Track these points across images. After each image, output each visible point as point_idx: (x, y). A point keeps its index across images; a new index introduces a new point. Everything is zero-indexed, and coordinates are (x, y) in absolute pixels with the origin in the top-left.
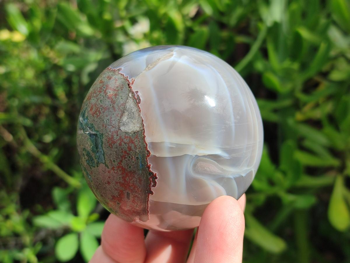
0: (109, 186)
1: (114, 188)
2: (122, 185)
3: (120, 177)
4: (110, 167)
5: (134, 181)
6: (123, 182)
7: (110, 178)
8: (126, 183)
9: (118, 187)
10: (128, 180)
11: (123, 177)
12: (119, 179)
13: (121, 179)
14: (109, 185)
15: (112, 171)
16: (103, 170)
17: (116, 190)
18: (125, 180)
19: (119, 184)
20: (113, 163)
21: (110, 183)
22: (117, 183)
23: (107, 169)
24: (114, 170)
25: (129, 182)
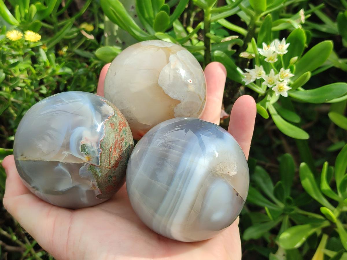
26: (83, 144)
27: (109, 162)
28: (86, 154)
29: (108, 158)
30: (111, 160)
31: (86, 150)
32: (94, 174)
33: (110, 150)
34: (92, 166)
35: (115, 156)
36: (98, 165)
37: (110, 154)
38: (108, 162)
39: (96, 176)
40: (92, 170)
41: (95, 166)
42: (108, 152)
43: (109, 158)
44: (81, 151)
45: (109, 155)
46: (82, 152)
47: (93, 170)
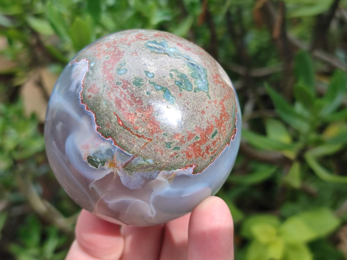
0: (202, 116)
1: (206, 120)
2: (216, 120)
3: (219, 112)
4: (212, 99)
5: (226, 123)
6: (220, 118)
7: (208, 109)
8: (221, 121)
9: (212, 121)
10: (224, 120)
11: (221, 114)
12: (217, 114)
13: (219, 115)
14: (202, 114)
15: (213, 103)
16: (202, 98)
17: (208, 122)
18: (221, 117)
19: (214, 118)
20: (217, 97)
21: (204, 113)
22: (213, 116)
23: (208, 99)
24: (215, 103)
25: (223, 122)
26: (88, 158)
27: (139, 137)
28: (103, 165)
29: (129, 135)
30: (137, 132)
31: (98, 160)
32: (143, 170)
33: (121, 123)
34: (127, 167)
35: (135, 120)
36: (131, 157)
37: (126, 128)
38: (137, 137)
39: (150, 168)
40: (135, 170)
41: (129, 162)
42: (121, 130)
43: (131, 132)
44: (95, 168)
45: (126, 131)
46: (97, 167)
47: (134, 168)
